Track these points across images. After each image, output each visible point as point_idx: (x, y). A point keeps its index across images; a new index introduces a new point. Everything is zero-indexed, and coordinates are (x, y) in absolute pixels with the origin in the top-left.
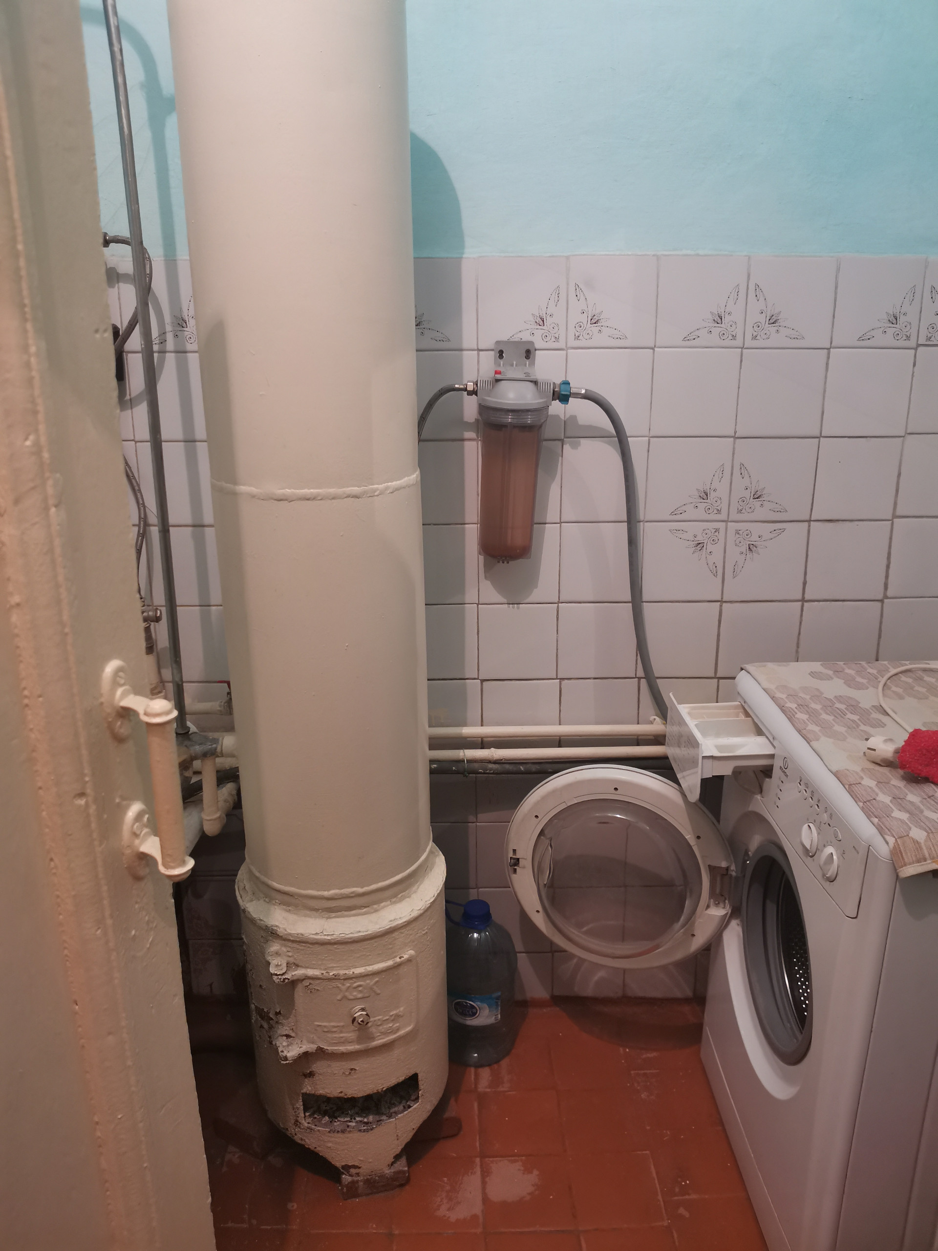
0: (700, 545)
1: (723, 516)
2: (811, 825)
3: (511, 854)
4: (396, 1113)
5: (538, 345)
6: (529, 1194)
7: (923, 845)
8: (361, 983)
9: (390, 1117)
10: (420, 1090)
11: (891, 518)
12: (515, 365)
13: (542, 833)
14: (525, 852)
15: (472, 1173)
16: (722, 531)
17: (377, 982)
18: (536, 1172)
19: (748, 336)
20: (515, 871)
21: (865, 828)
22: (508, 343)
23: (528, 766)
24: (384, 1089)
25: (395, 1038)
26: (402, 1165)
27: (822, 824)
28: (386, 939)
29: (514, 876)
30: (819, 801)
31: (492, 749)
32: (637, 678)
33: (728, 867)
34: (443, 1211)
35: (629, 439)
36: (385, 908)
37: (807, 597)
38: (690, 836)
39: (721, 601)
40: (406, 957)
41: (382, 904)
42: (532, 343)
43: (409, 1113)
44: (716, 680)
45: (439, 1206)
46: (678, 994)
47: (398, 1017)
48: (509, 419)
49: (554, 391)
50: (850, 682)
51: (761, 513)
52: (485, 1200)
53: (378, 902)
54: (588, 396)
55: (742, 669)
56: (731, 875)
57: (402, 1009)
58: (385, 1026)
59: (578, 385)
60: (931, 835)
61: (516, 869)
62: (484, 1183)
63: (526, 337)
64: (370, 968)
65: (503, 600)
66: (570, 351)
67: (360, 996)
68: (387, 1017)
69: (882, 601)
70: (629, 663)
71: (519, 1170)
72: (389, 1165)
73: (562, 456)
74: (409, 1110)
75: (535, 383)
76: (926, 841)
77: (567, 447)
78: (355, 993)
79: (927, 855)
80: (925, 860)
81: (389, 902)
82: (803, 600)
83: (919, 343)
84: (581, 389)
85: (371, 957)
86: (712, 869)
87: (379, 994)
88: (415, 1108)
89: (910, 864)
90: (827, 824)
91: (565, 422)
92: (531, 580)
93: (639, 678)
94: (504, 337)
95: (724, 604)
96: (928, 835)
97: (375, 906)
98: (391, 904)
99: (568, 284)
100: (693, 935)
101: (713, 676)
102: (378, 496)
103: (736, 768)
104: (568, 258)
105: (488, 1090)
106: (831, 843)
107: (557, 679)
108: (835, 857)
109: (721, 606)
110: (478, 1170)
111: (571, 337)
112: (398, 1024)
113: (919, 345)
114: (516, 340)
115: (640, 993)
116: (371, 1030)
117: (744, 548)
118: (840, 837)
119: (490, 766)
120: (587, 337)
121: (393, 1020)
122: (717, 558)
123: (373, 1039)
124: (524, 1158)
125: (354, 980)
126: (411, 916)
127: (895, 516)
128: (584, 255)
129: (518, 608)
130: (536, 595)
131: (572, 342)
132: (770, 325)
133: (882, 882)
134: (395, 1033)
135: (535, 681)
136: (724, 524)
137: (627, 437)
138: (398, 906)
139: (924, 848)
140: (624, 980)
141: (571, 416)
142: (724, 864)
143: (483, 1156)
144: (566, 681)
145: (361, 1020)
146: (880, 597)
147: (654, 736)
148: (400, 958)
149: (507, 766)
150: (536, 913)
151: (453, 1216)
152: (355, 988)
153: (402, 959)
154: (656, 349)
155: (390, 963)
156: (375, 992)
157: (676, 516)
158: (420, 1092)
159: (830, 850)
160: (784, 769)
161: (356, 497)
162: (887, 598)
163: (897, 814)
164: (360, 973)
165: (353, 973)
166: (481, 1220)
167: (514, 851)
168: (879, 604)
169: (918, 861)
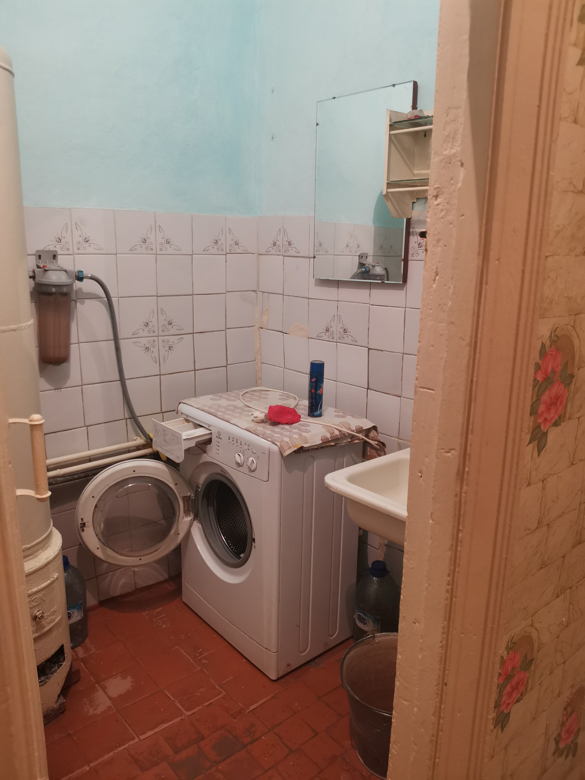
0: (147, 349)
1: (156, 334)
2: (239, 453)
3: (80, 522)
4: (55, 671)
5: (59, 252)
6: (131, 686)
7: (289, 442)
8: (35, 597)
9: (52, 673)
10: (65, 654)
11: (225, 330)
12: (48, 263)
13: (96, 506)
14: (88, 517)
15: (97, 691)
16: (156, 341)
17: (44, 594)
18: (129, 677)
19: (158, 249)
20: (83, 530)
21: (266, 444)
22: (43, 251)
23: (79, 475)
24: (50, 657)
25: (54, 625)
26: (62, 700)
27: (245, 451)
28: (45, 569)
29: (83, 534)
30: (241, 442)
31: (58, 470)
32: (125, 419)
33: (190, 496)
34: (91, 712)
35: (112, 298)
36: (41, 554)
37: (196, 368)
38: (172, 485)
39: (160, 375)
40: (55, 577)
41: (39, 552)
42: (56, 251)
43: (62, 668)
44: (162, 414)
45: (88, 712)
46: (162, 579)
47: (54, 611)
48: (54, 290)
49: (76, 275)
50: (228, 399)
51: (173, 331)
52: (110, 698)
53: (36, 551)
54: (93, 278)
55: (180, 403)
56: (192, 499)
57: (56, 607)
58: (49, 619)
59: (87, 272)
60: (290, 438)
61: (84, 529)
62: (105, 693)
63: (52, 248)
64: (40, 587)
65: (52, 388)
66: (75, 255)
67: (36, 604)
68: (50, 613)
69: (226, 366)
70: (120, 411)
71: (120, 680)
72: (56, 702)
73: (76, 309)
74: (62, 666)
75: (66, 271)
76: (289, 441)
77: (78, 304)
78: (33, 604)
79: (292, 446)
80: (291, 448)
81: (42, 550)
82: (195, 370)
83: (227, 252)
84: (88, 274)
85: (39, 581)
86: (184, 498)
87: (45, 601)
88: (64, 665)
89: (287, 450)
90: (247, 449)
91: (76, 291)
92: (66, 376)
93: (126, 419)
94: (41, 248)
95: (161, 376)
96: (290, 439)
97: (36, 554)
98: (43, 551)
99: (71, 222)
100: (178, 534)
101: (160, 412)
102: (23, 329)
103: (196, 442)
104: (70, 209)
105: (85, 656)
106: (251, 456)
107: (85, 426)
108: (254, 461)
109: (160, 377)
110: (99, 688)
111: (75, 249)
112: (55, 616)
113: (227, 253)
114: (47, 250)
115: (144, 585)
116: (42, 622)
117: (167, 348)
118: (255, 452)
119: (59, 479)
120: (84, 248)
121: (52, 614)
122: (156, 354)
123: (44, 628)
124: (120, 674)
125: (32, 596)
126: (55, 554)
127: (226, 328)
128: (78, 208)
129: (61, 391)
130: (70, 383)
131: (76, 251)
132: (167, 244)
133: (277, 460)
134: (54, 622)
135: (73, 430)
136: (157, 337)
137: (111, 298)
138: (46, 551)
139: (290, 443)
140: (135, 580)
141: (79, 288)
142: (189, 494)
143: (98, 682)
144: (90, 427)
145: (40, 616)
146: (225, 365)
147: (136, 447)
148: (53, 578)
149: (68, 477)
150: (97, 549)
151: (98, 712)
152: (33, 600)
153: (54, 578)
154: (117, 255)
155: (49, 582)
156: (43, 600)
157: (135, 336)
158: (65, 655)
159: (251, 459)
160: (219, 437)
161: (15, 330)
162: (228, 365)
163: (275, 435)
164: (35, 591)
165: (32, 592)
166: (113, 707)
167: (82, 519)
168: (225, 368)
169: (289, 449)
